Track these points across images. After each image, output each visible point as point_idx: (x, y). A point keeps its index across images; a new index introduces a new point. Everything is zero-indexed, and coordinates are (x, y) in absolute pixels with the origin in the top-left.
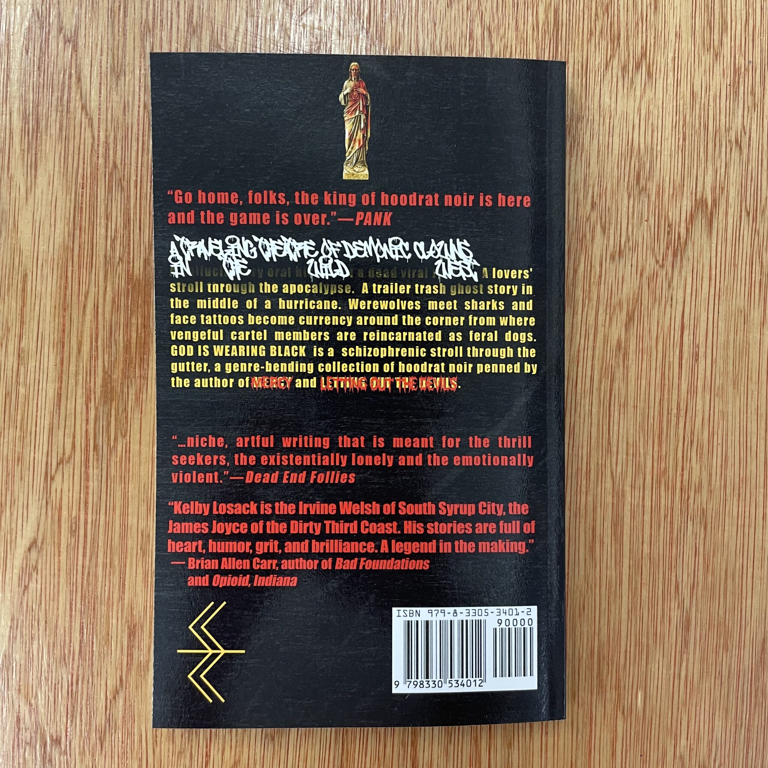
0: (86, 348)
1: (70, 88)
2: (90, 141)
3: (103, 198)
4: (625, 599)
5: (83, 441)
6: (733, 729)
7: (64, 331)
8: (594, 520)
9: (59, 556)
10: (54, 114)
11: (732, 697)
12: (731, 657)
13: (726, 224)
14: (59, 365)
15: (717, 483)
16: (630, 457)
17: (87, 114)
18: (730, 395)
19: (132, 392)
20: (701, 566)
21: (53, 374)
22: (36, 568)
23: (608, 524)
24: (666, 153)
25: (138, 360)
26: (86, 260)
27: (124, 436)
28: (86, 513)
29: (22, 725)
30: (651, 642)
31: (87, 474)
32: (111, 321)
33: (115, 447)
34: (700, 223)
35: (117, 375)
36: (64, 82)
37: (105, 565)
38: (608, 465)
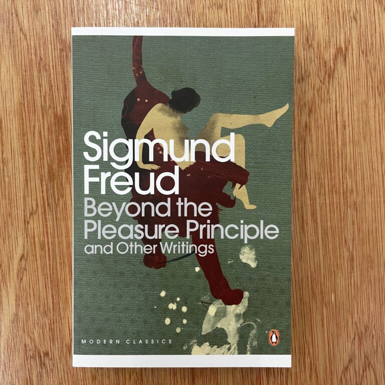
0: (37, 154)
1: (13, 20)
2: (27, 47)
3: (36, 76)
4: (321, 250)
5: (42, 202)
6: (379, 307)
7: (25, 147)
8: (302, 213)
9: (37, 261)
10: (6, 34)
11: (377, 292)
12: (375, 272)
13: (353, 59)
14: (24, 164)
15: (360, 188)
16: (317, 180)
17: (23, 33)
18: (363, 144)
19: (64, 174)
20: (356, 230)
21: (21, 169)
22: (25, 269)
23: (309, 214)
24: (320, 26)
25: (65, 158)
26: (32, 109)
27: (62, 197)
28: (48, 238)
29: (28, 348)
30: (335, 269)
31: (46, 218)
32: (49, 139)
33: (59, 203)
34: (340, 59)
35: (55, 166)
36: (9, 18)
37: (60, 263)
38: (307, 185)
